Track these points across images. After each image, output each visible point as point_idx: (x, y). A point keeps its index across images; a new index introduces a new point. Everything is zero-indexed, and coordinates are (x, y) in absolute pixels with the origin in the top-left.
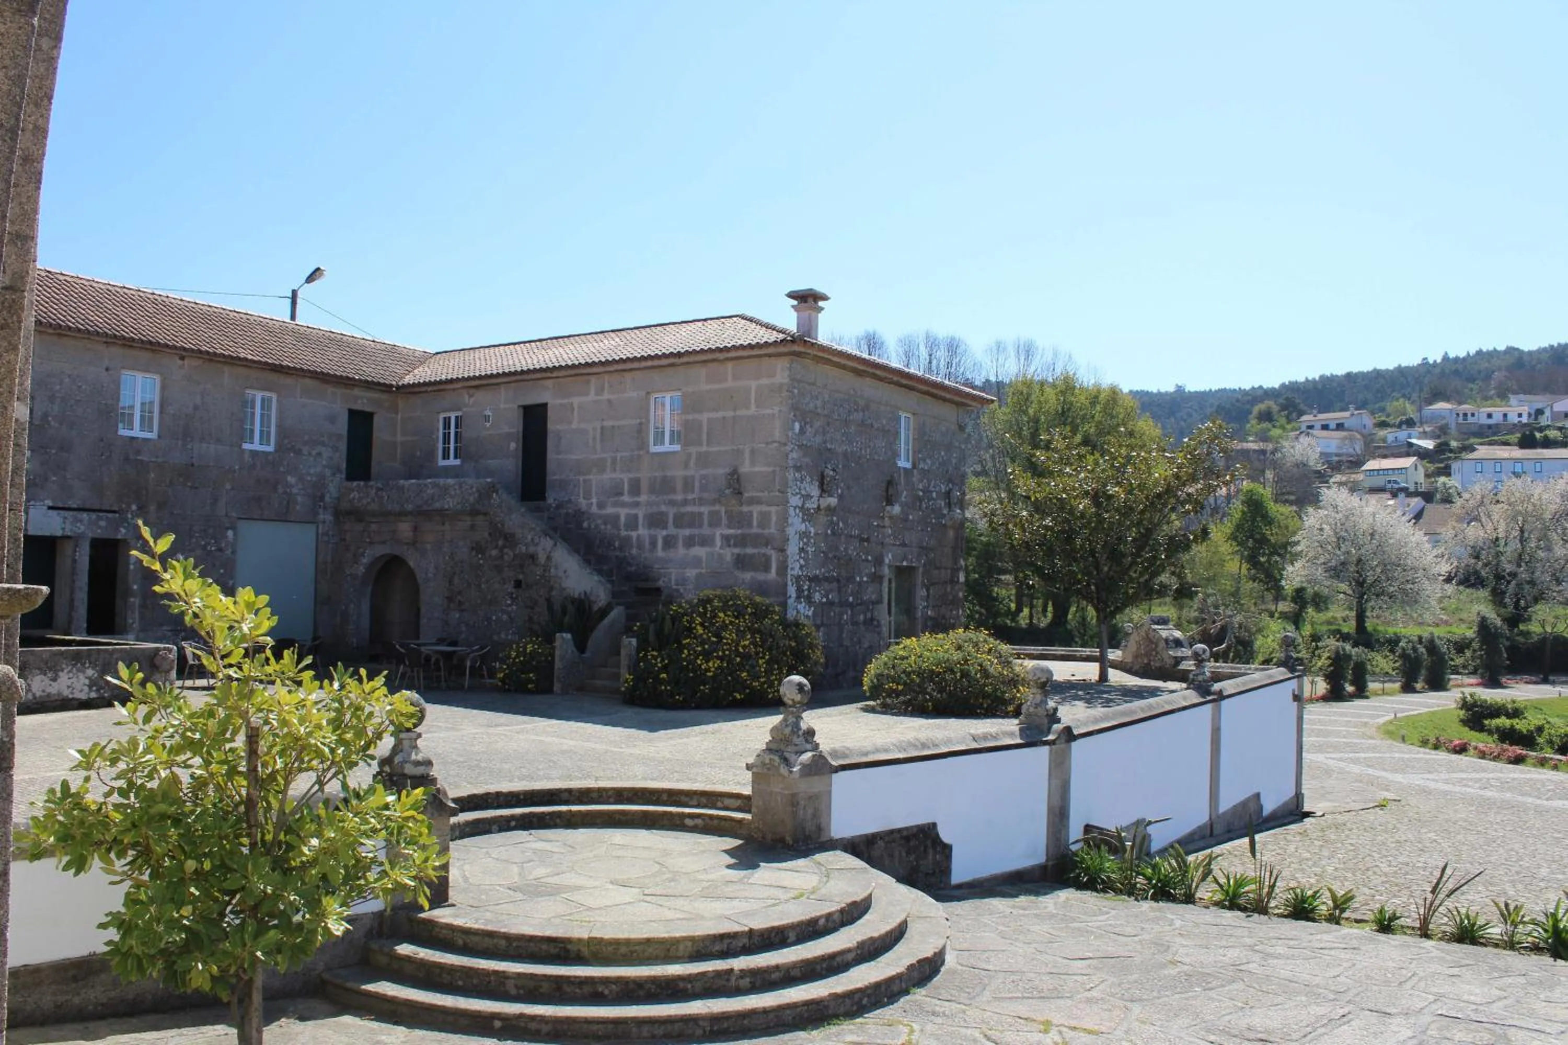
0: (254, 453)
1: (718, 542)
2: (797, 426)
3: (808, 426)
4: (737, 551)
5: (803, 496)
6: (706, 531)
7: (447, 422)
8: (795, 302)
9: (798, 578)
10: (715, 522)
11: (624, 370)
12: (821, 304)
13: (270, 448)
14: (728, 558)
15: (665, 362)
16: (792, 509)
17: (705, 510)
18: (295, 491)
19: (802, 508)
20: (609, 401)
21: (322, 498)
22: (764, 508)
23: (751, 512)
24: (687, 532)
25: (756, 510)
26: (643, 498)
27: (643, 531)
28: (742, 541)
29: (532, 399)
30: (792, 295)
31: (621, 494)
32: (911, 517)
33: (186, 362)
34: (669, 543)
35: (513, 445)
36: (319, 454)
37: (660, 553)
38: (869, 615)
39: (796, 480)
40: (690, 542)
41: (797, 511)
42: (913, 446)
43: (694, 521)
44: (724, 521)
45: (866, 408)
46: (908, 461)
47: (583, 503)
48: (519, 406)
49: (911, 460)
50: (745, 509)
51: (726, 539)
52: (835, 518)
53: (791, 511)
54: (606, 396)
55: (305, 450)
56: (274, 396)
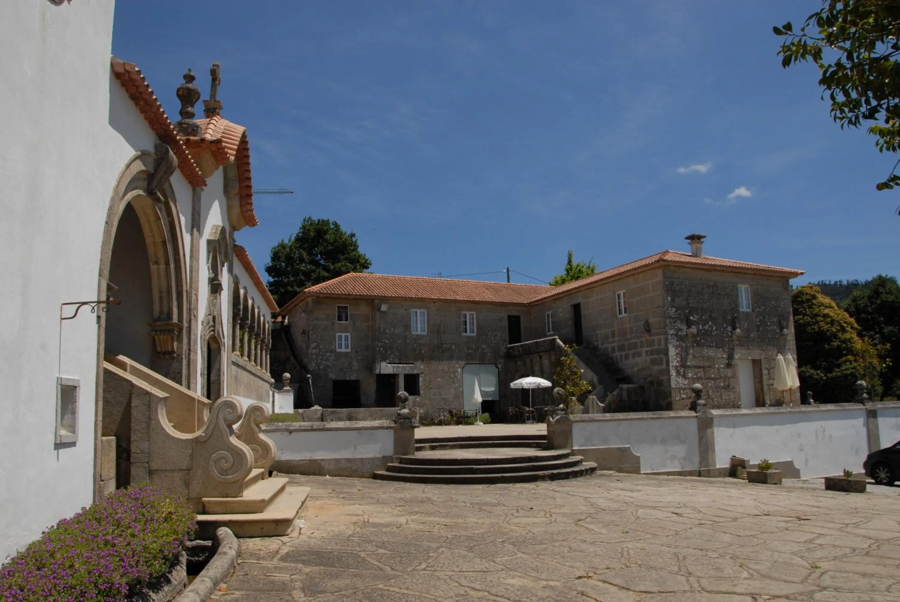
0: (468, 337)
1: (644, 354)
2: (669, 299)
3: (676, 298)
4: (651, 357)
5: (676, 329)
6: (639, 350)
7: (548, 315)
8: (689, 241)
9: (676, 367)
10: (642, 346)
11: (604, 284)
12: (702, 240)
13: (475, 334)
14: (648, 361)
15: (617, 278)
16: (669, 336)
17: (638, 341)
18: (486, 351)
19: (676, 335)
20: (601, 298)
21: (499, 353)
22: (659, 337)
23: (654, 339)
24: (633, 351)
25: (656, 338)
26: (616, 339)
27: (617, 353)
28: (652, 353)
29: (575, 302)
30: (687, 238)
31: (608, 338)
32: (752, 336)
33: (436, 304)
34: (627, 357)
35: (570, 322)
36: (496, 335)
37: (624, 362)
38: (727, 383)
39: (671, 322)
40: (634, 355)
41: (673, 336)
42: (752, 301)
43: (635, 346)
44: (645, 345)
45: (715, 285)
46: (749, 308)
47: (596, 343)
48: (571, 306)
49: (751, 307)
50: (652, 338)
51: (646, 352)
52: (698, 338)
53: (670, 337)
54: (600, 296)
55: (489, 334)
56: (474, 313)
